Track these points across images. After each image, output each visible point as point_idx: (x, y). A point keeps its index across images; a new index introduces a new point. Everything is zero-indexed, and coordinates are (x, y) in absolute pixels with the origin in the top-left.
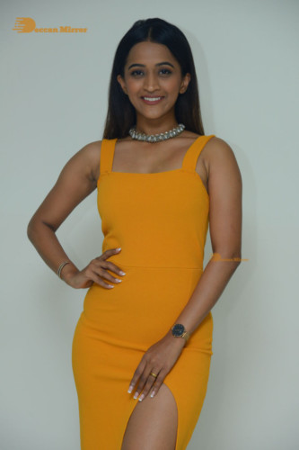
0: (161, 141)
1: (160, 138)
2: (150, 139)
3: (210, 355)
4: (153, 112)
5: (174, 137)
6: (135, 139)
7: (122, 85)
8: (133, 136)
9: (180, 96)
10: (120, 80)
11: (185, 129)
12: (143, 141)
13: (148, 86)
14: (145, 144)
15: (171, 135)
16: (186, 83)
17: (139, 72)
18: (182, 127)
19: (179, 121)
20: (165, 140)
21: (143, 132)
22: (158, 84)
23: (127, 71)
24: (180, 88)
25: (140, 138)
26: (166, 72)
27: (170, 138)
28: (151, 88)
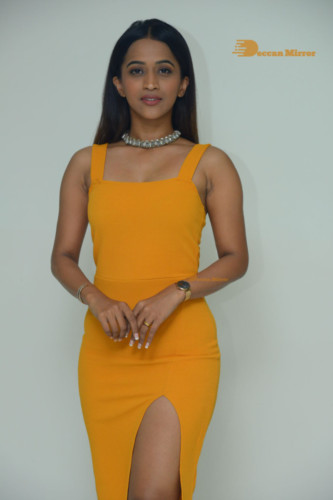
0: (156, 147)
1: (156, 143)
2: (144, 144)
4: (151, 112)
5: (170, 144)
6: (128, 145)
7: (118, 87)
8: (127, 142)
9: (178, 99)
10: (116, 82)
11: (181, 136)
12: (137, 147)
13: (148, 84)
14: (139, 150)
15: (167, 142)
16: (185, 86)
17: (136, 72)
18: (177, 134)
19: (175, 126)
20: (161, 146)
21: (138, 138)
22: (158, 84)
23: (125, 69)
24: (179, 90)
25: (134, 144)
26: (166, 71)
27: (166, 145)
28: (151, 86)
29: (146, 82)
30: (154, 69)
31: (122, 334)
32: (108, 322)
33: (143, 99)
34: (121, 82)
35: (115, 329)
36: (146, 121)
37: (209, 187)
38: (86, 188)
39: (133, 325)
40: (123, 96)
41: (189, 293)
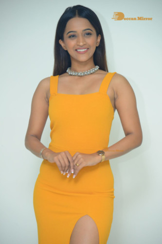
0: (86, 75)
1: (86, 73)
2: (79, 74)
3: (113, 198)
6: (70, 75)
7: (62, 45)
8: (70, 73)
11: (100, 69)
13: (79, 42)
14: (77, 77)
15: (92, 72)
16: (99, 40)
18: (97, 67)
19: (96, 64)
20: (88, 75)
21: (75, 71)
22: (85, 41)
25: (74, 74)
26: (89, 34)
27: (91, 74)
28: (81, 44)
30: (82, 34)
31: (66, 168)
34: (63, 42)
35: (63, 165)
36: (80, 62)
37: (116, 96)
39: (72, 165)
40: (66, 50)
41: (104, 157)
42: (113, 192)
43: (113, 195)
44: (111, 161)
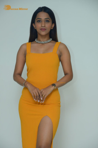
0: (45, 43)
2: (42, 43)
3: (60, 107)
4: (43, 33)
5: (49, 42)
6: (37, 43)
7: (34, 26)
9: (51, 30)
11: (52, 40)
12: (40, 43)
15: (48, 42)
16: (53, 26)
17: (39, 21)
18: (51, 39)
19: (50, 37)
20: (47, 43)
22: (45, 25)
23: (36, 21)
24: (51, 27)
25: (39, 42)
26: (48, 21)
28: (43, 25)
29: (42, 24)
30: (44, 20)
32: (34, 94)
33: (41, 29)
34: (35, 25)
36: (42, 36)
37: (61, 54)
38: (25, 55)
39: (41, 95)
40: (35, 29)
41: (55, 87)
42: (60, 103)
43: (60, 105)
44: (59, 88)
